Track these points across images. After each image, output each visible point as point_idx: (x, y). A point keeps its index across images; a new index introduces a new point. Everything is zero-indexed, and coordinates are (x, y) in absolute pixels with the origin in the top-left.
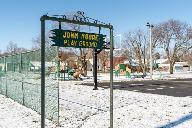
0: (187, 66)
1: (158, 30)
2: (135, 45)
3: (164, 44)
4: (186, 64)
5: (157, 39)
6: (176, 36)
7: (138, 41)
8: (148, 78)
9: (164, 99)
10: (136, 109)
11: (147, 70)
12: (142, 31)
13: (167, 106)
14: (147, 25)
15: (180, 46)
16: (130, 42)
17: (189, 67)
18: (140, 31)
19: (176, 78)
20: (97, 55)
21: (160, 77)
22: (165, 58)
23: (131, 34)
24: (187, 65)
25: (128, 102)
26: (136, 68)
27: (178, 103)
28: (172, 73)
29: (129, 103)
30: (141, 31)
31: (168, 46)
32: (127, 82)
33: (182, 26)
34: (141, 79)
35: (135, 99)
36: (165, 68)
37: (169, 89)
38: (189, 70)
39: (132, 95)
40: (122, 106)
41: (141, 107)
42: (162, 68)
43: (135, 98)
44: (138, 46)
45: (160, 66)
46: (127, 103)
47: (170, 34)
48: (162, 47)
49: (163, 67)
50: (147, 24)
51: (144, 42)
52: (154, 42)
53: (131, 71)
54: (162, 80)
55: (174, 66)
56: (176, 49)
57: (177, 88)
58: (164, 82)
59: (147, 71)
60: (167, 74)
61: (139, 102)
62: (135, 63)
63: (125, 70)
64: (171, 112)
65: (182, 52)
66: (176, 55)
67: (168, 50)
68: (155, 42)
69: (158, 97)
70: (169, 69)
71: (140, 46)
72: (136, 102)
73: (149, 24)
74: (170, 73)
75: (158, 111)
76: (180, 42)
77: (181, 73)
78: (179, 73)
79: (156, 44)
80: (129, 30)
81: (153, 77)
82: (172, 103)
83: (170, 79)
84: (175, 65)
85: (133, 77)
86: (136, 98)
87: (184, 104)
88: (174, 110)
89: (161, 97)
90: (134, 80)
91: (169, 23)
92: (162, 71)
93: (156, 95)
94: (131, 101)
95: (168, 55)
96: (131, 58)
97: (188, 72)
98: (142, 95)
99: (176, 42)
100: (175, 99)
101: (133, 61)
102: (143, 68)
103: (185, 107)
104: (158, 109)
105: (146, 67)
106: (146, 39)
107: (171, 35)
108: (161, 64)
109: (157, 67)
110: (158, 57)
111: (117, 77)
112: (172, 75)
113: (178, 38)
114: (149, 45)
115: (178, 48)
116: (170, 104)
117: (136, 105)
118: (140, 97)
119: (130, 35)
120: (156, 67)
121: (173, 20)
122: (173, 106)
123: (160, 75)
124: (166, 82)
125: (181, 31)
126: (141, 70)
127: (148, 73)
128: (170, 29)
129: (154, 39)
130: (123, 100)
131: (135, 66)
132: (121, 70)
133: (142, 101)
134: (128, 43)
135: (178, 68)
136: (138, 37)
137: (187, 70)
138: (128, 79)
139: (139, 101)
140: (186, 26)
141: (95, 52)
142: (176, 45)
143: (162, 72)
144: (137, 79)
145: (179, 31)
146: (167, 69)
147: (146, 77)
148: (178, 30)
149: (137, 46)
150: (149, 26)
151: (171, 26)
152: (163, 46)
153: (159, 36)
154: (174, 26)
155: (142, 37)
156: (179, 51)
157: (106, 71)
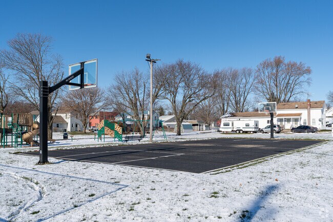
0: (197, 125)
1: (162, 75)
2: (130, 93)
3: (169, 94)
4: (195, 122)
5: (161, 85)
6: (186, 83)
7: (135, 88)
8: (146, 140)
9: (171, 179)
10: (109, 212)
11: (146, 130)
12: (141, 75)
13: (180, 197)
14: (147, 59)
15: (190, 97)
16: (124, 90)
17: (200, 125)
18: (137, 74)
19: (185, 140)
20: (47, 95)
21: (164, 139)
22: (170, 114)
23: (125, 77)
24: (197, 123)
25: (94, 192)
26: (132, 127)
27: (201, 188)
28: (179, 134)
29: (97, 194)
30: (139, 73)
31: (175, 97)
32: (114, 146)
33: (194, 71)
34: (135, 142)
35: (113, 184)
36: (171, 127)
37: (178, 158)
38: (200, 130)
39: (110, 172)
40: (76, 206)
41: (120, 207)
42: (166, 128)
43: (113, 181)
44: (135, 94)
45: (164, 124)
46: (93, 195)
47: (178, 81)
48: (167, 98)
49: (168, 127)
50: (147, 57)
51: (143, 90)
52: (157, 90)
53: (121, 131)
54: (166, 143)
55: (182, 125)
56: (185, 101)
57: (191, 154)
58: (170, 145)
59: (146, 132)
60: (173, 135)
61: (120, 191)
62: (129, 120)
63: (112, 128)
64: (189, 216)
65: (191, 108)
66: (184, 111)
67: (175, 102)
68: (159, 91)
69: (160, 175)
70: (176, 129)
71: (137, 95)
72: (113, 190)
73: (149, 57)
74: (176, 134)
75: (159, 214)
76: (190, 92)
77: (190, 133)
78: (188, 133)
79: (159, 94)
80: (123, 72)
81: (154, 139)
82: (189, 188)
83: (178, 141)
84: (182, 123)
85: (124, 139)
86: (116, 181)
87: (213, 191)
88: (196, 209)
89: (166, 173)
90: (125, 143)
91: (178, 66)
92: (166, 131)
93: (156, 171)
94: (104, 187)
95: (175, 109)
96: (125, 114)
97: (199, 132)
98: (131, 171)
99: (185, 91)
100: (192, 178)
101: (129, 117)
102: (140, 127)
103: (216, 197)
104: (159, 209)
105: (145, 125)
106: (146, 86)
107: (179, 83)
108: (166, 122)
109: (161, 126)
110: (162, 113)
111: (100, 140)
112: (179, 137)
113: (188, 86)
114: (149, 95)
115: (188, 100)
116: (186, 192)
117: (112, 200)
118: (125, 176)
119: (123, 78)
120: (159, 126)
121: (182, 61)
122: (192, 197)
123: (164, 136)
124: (172, 145)
125: (192, 77)
126: (139, 131)
127: (148, 134)
128: (177, 74)
129: (157, 87)
130: (83, 188)
131: (131, 125)
132: (106, 129)
133: (126, 188)
134: (120, 90)
135: (186, 127)
136: (134, 83)
137: (197, 130)
138: (117, 142)
139: (120, 189)
140: (198, 71)
141: (44, 88)
142: (184, 97)
143: (167, 133)
144: (130, 142)
145: (190, 76)
146: (173, 129)
147: (144, 139)
148: (188, 76)
149: (133, 95)
150: (150, 61)
151: (179, 70)
152: (169, 96)
153: (163, 82)
154: (184, 70)
155: (141, 83)
156: (188, 106)
157: (87, 131)
